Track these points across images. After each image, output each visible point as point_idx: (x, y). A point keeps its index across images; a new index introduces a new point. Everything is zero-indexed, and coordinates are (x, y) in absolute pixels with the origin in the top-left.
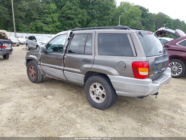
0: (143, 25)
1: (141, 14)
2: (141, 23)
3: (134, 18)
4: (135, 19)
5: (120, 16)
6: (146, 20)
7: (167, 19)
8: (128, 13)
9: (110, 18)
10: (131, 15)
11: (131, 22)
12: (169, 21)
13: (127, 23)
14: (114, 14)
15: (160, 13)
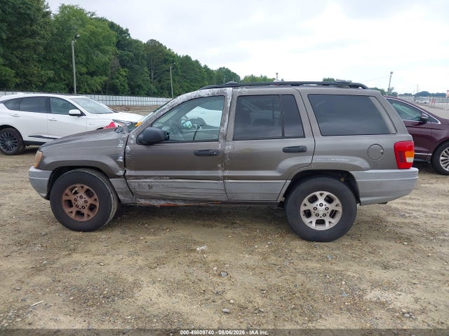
0: (123, 66)
1: (115, 40)
2: (117, 62)
3: (101, 47)
4: (103, 52)
5: (73, 42)
6: (128, 55)
7: (167, 55)
8: (86, 35)
9: (39, 44)
10: (92, 40)
11: (95, 57)
12: (172, 59)
13: (84, 59)
14: (49, 36)
15: (152, 40)
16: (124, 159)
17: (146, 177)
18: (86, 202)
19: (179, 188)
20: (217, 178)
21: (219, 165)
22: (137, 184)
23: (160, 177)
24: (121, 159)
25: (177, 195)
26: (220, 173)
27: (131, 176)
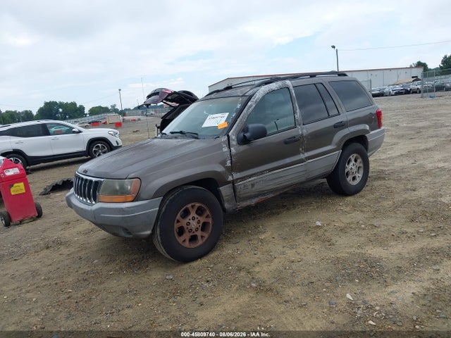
16: (231, 163)
17: (250, 176)
18: (199, 222)
19: (274, 179)
20: (301, 161)
21: (301, 149)
22: (242, 186)
23: (262, 173)
24: (228, 164)
25: (271, 187)
26: (302, 156)
27: (238, 179)
